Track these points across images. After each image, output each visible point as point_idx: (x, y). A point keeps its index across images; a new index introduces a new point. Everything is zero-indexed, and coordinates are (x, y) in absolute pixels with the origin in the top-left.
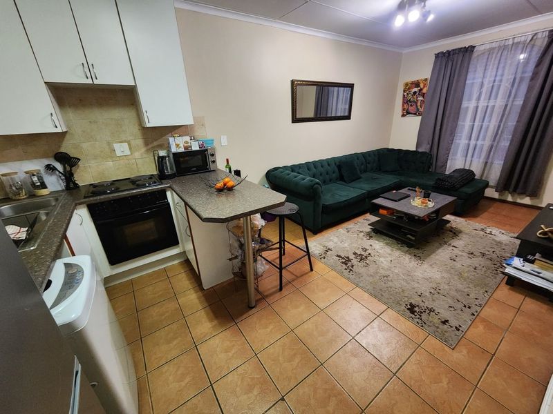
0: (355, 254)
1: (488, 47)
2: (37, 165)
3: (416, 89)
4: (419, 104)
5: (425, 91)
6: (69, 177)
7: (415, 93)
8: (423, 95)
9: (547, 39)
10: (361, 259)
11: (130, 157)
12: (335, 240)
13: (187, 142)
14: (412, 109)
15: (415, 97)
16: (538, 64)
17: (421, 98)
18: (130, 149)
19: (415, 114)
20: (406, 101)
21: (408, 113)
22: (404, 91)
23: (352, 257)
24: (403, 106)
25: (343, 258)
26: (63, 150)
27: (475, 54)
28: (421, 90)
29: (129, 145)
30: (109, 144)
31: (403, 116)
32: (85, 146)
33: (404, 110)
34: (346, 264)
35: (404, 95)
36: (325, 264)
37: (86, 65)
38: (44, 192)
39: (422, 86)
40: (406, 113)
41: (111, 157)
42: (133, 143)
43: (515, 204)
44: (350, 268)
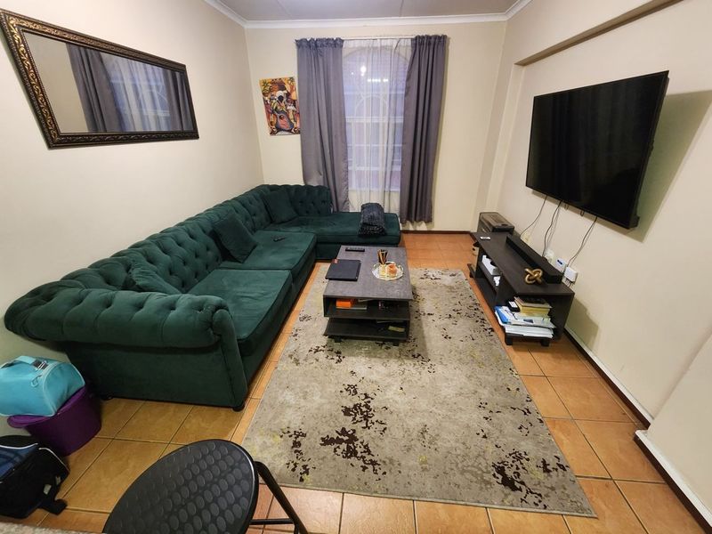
0: (347, 412)
1: (357, 44)
3: (280, 93)
4: (291, 117)
5: (294, 96)
7: (281, 98)
8: (294, 102)
9: (410, 48)
10: (366, 418)
12: (289, 397)
14: (283, 123)
15: (283, 104)
16: (408, 79)
17: (291, 108)
19: (290, 131)
20: (271, 111)
21: (279, 129)
22: (264, 94)
23: (347, 423)
24: (268, 117)
25: (339, 441)
27: (345, 52)
28: (288, 95)
31: (272, 133)
33: (271, 123)
34: (354, 453)
35: (265, 101)
36: (319, 486)
39: (287, 86)
40: (276, 130)
43: (416, 232)
44: (368, 458)
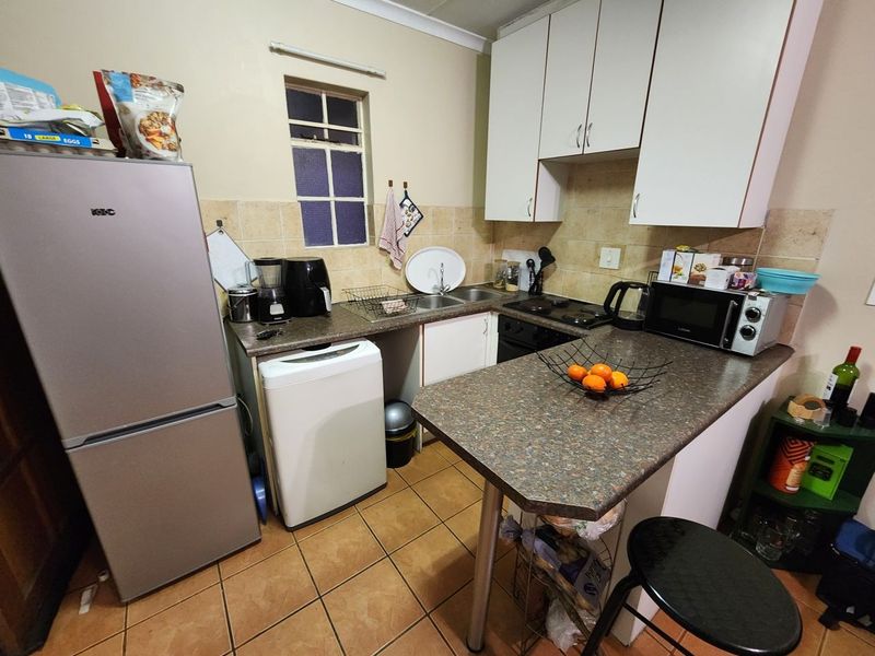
2: (521, 258)
6: (538, 279)
11: (616, 273)
13: (702, 268)
18: (622, 259)
26: (550, 246)
29: (623, 253)
30: (598, 247)
32: (571, 243)
37: (583, 127)
38: (511, 288)
41: (592, 266)
42: (629, 250)
